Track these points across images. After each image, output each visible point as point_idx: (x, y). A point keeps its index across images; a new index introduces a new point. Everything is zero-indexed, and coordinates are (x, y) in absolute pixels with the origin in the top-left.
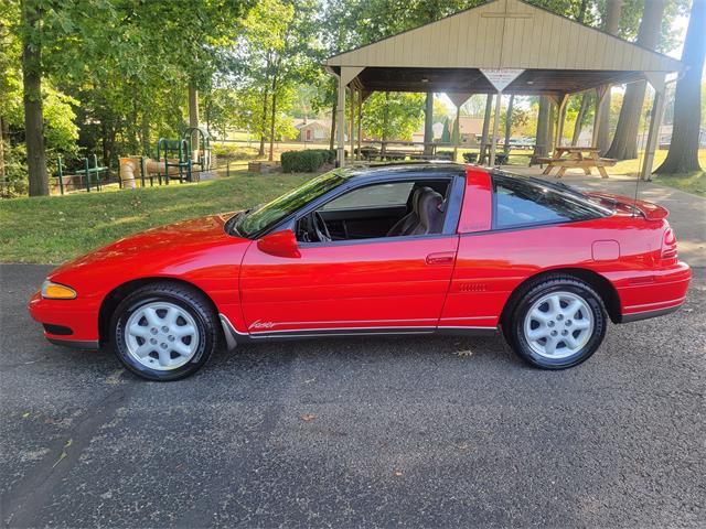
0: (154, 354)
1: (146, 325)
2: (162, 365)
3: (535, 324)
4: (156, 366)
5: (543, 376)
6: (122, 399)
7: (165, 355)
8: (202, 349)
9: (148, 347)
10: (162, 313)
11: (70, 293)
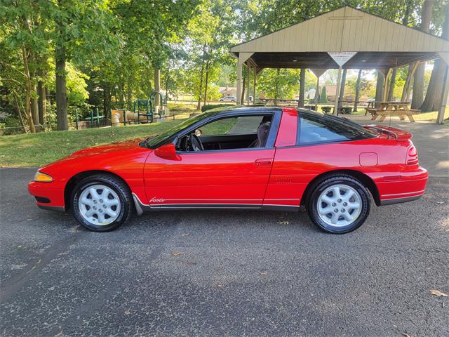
0: (95, 216)
1: (91, 198)
2: (99, 222)
3: (325, 205)
4: (96, 223)
5: (329, 237)
6: (74, 240)
7: (101, 217)
8: (122, 214)
9: (92, 211)
10: (100, 192)
11: (49, 179)
